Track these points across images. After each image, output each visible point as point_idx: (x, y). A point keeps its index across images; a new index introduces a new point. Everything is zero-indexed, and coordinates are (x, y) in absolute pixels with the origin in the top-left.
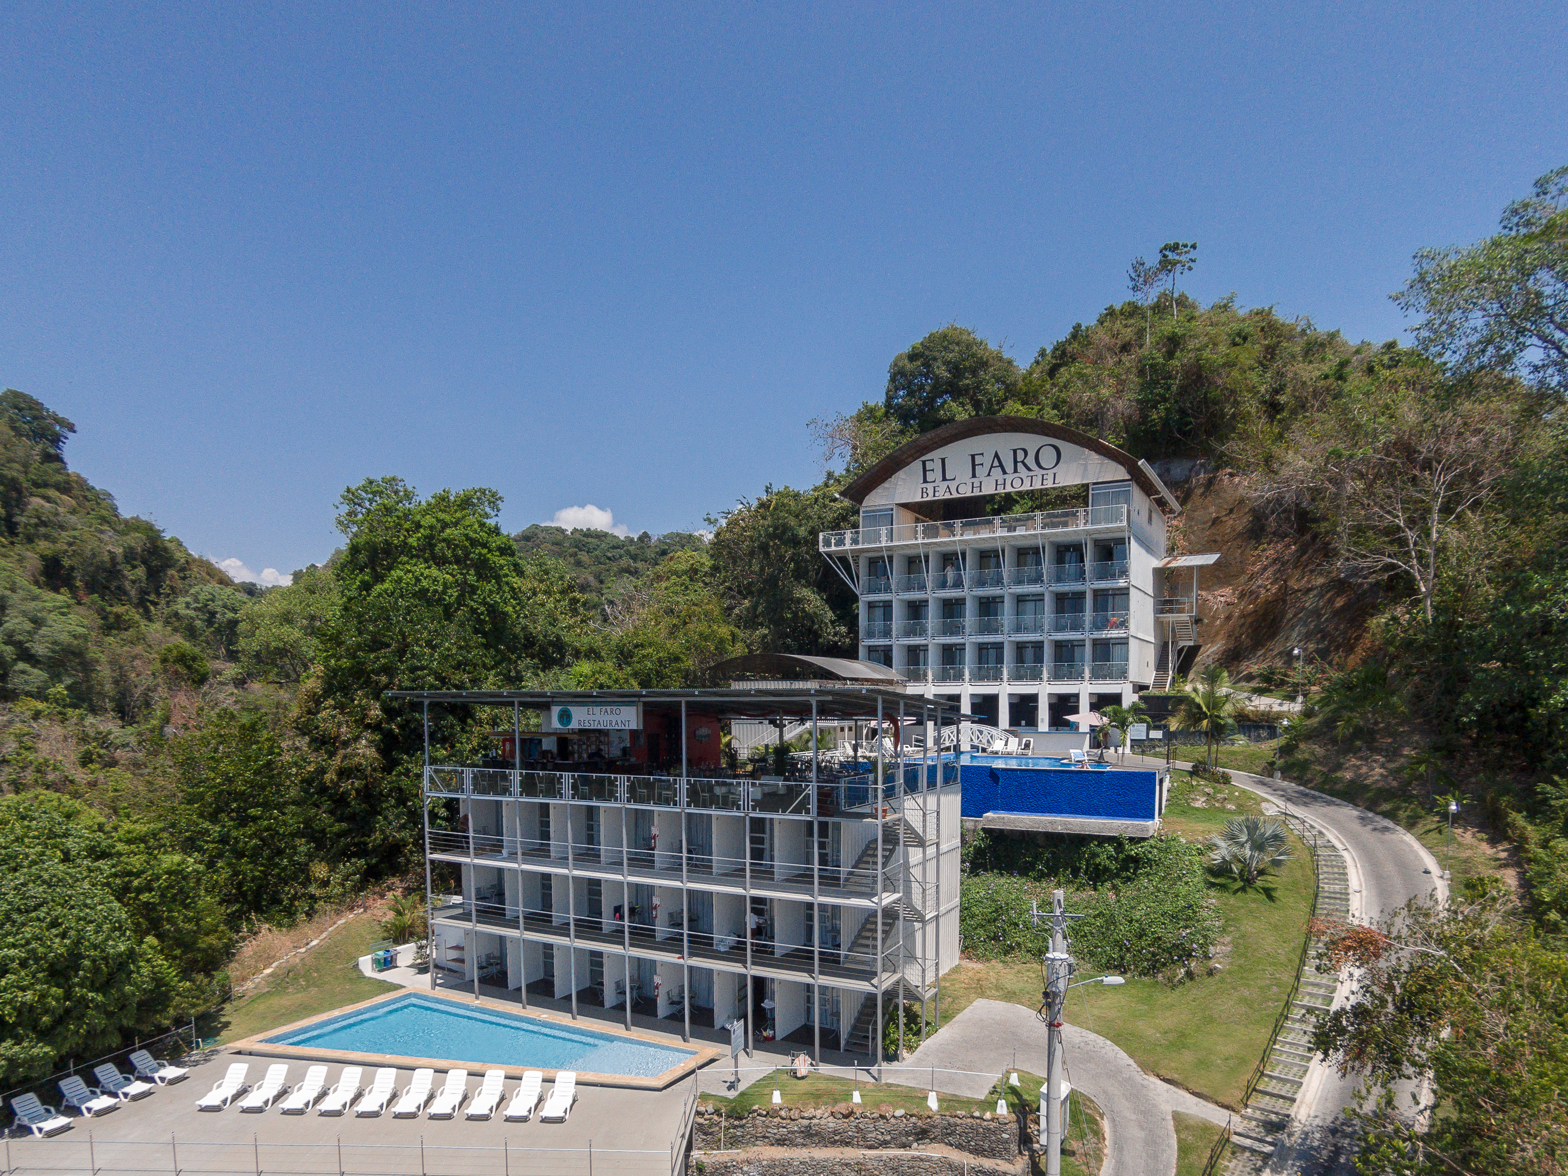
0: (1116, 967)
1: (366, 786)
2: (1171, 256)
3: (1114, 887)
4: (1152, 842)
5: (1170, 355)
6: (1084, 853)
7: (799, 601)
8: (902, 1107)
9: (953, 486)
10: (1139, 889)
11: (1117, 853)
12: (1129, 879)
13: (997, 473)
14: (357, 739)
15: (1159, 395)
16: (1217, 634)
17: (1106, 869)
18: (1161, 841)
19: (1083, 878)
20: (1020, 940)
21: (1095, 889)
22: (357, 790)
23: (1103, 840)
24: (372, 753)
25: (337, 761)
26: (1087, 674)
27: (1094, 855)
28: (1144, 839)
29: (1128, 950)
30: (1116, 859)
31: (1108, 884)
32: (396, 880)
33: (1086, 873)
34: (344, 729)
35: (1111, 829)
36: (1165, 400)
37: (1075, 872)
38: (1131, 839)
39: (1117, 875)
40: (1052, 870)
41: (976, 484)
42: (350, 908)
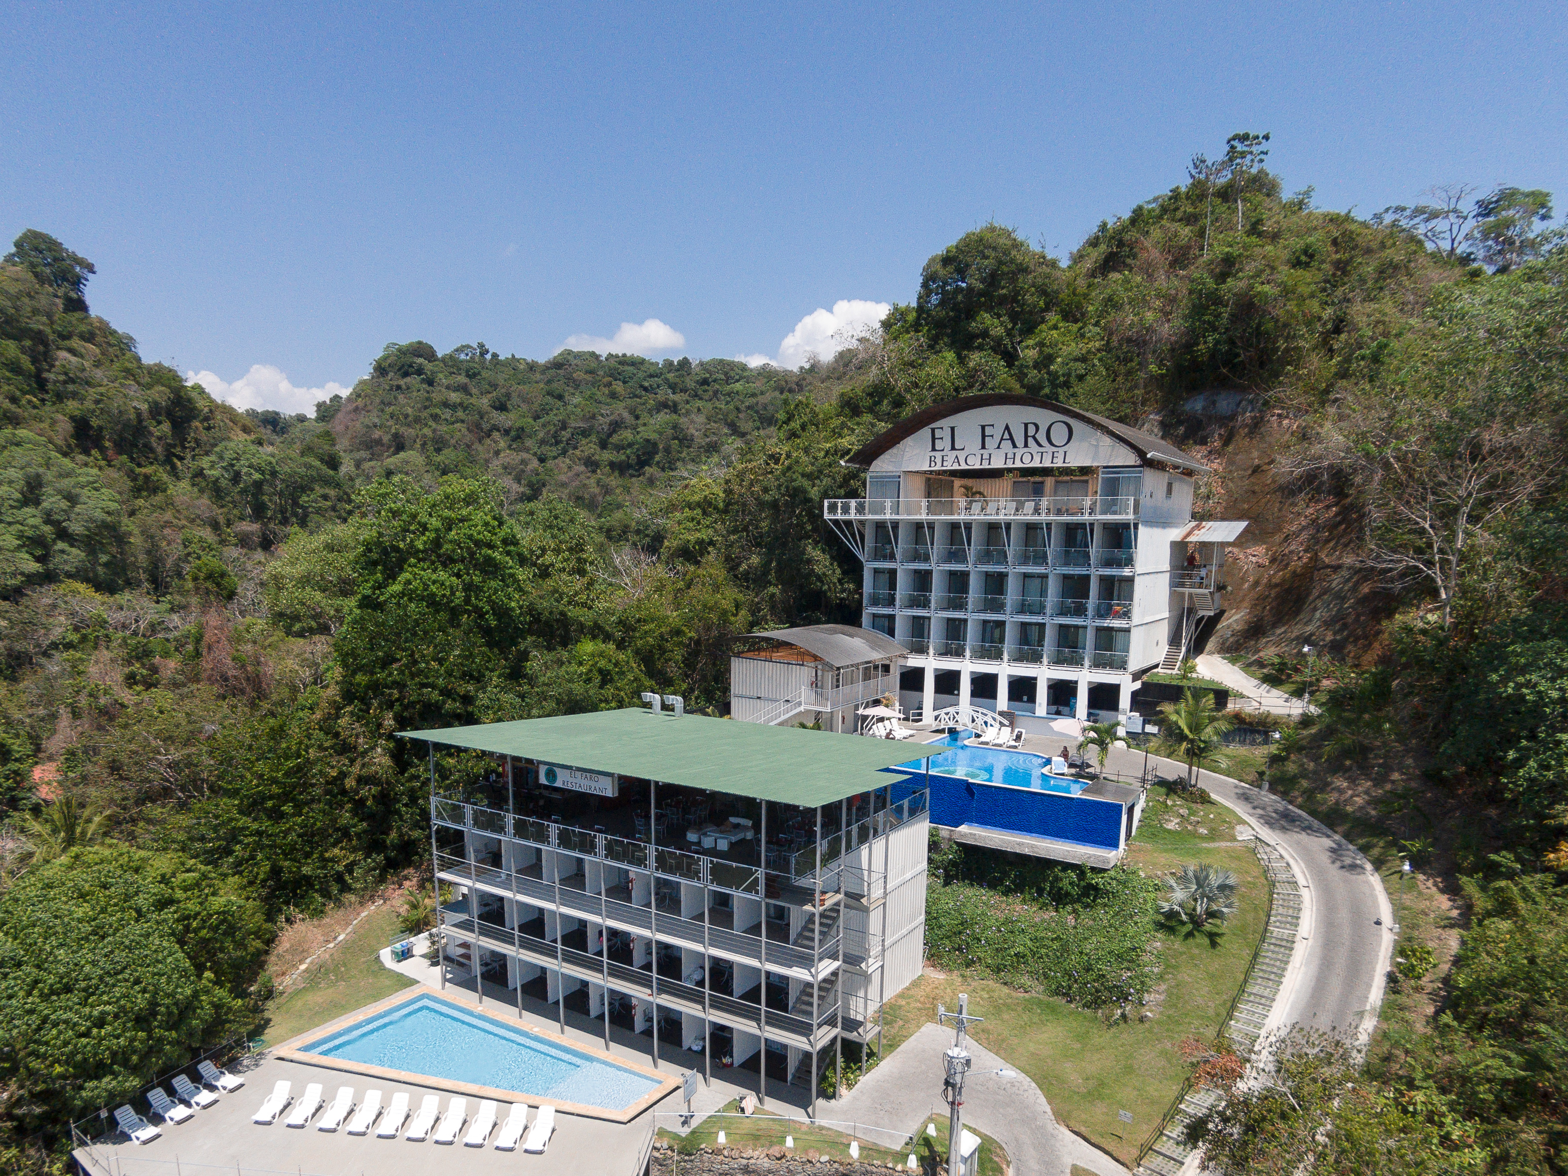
0: (1064, 994)
1: (381, 792)
2: (1240, 147)
3: (1075, 911)
4: (1112, 873)
5: (1222, 277)
6: (1049, 875)
8: (827, 1153)
9: (963, 456)
10: (1094, 920)
11: (1079, 880)
12: (1087, 906)
13: (1007, 446)
14: (373, 748)
15: (1209, 322)
16: (1243, 600)
17: (1067, 894)
18: (1124, 871)
19: (1046, 898)
20: (981, 955)
21: (1057, 911)
22: (374, 796)
23: (1067, 866)
24: (386, 761)
25: (356, 770)
26: (1087, 663)
27: (1057, 879)
28: (1105, 870)
29: (1076, 981)
30: (1078, 886)
31: (1069, 908)
32: (409, 871)
33: (1049, 894)
34: (361, 741)
35: (1074, 858)
36: (1215, 329)
37: (1040, 892)
38: (1093, 869)
39: (1078, 900)
40: (1019, 888)
41: (986, 456)
42: (372, 898)
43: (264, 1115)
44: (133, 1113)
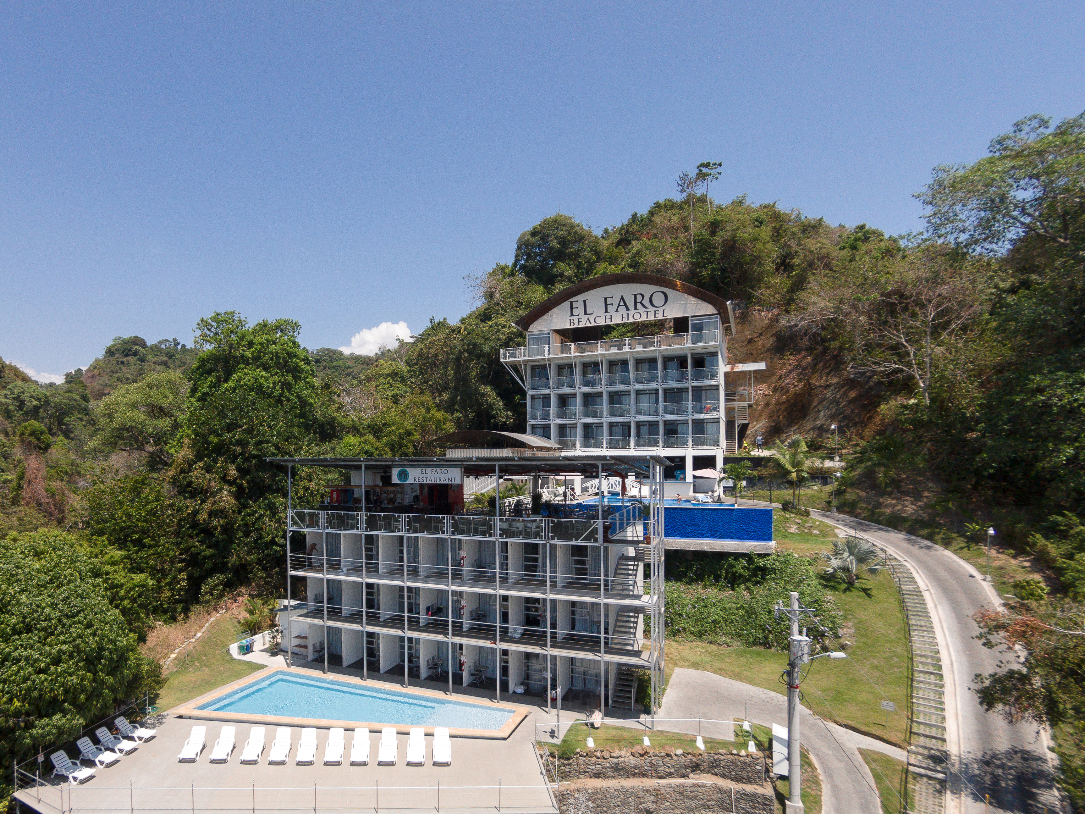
0: (763, 643)
1: (227, 524)
2: (705, 170)
3: (748, 588)
4: (774, 557)
5: (713, 233)
6: (724, 565)
7: (483, 395)
9: (592, 318)
10: (769, 590)
11: (749, 564)
12: (757, 583)
13: (622, 309)
14: (221, 490)
15: (707, 259)
16: (760, 415)
17: (741, 576)
19: (723, 582)
20: (685, 626)
21: (733, 590)
22: (221, 526)
23: (738, 556)
24: (231, 500)
25: (208, 506)
26: (690, 442)
27: (732, 566)
28: (768, 555)
29: (770, 632)
30: (748, 569)
31: (743, 586)
32: (242, 589)
33: (725, 579)
34: (213, 484)
35: (743, 549)
36: (711, 263)
37: (717, 578)
38: (759, 555)
39: (748, 580)
40: (699, 578)
41: (608, 317)
42: (216, 609)
43: (188, 753)
44: (67, 758)
